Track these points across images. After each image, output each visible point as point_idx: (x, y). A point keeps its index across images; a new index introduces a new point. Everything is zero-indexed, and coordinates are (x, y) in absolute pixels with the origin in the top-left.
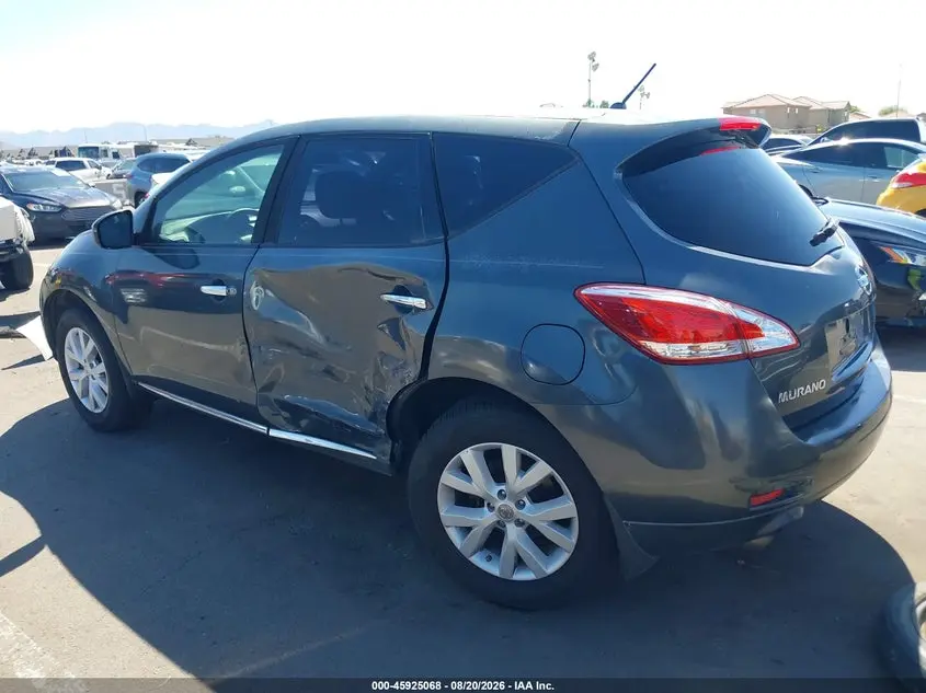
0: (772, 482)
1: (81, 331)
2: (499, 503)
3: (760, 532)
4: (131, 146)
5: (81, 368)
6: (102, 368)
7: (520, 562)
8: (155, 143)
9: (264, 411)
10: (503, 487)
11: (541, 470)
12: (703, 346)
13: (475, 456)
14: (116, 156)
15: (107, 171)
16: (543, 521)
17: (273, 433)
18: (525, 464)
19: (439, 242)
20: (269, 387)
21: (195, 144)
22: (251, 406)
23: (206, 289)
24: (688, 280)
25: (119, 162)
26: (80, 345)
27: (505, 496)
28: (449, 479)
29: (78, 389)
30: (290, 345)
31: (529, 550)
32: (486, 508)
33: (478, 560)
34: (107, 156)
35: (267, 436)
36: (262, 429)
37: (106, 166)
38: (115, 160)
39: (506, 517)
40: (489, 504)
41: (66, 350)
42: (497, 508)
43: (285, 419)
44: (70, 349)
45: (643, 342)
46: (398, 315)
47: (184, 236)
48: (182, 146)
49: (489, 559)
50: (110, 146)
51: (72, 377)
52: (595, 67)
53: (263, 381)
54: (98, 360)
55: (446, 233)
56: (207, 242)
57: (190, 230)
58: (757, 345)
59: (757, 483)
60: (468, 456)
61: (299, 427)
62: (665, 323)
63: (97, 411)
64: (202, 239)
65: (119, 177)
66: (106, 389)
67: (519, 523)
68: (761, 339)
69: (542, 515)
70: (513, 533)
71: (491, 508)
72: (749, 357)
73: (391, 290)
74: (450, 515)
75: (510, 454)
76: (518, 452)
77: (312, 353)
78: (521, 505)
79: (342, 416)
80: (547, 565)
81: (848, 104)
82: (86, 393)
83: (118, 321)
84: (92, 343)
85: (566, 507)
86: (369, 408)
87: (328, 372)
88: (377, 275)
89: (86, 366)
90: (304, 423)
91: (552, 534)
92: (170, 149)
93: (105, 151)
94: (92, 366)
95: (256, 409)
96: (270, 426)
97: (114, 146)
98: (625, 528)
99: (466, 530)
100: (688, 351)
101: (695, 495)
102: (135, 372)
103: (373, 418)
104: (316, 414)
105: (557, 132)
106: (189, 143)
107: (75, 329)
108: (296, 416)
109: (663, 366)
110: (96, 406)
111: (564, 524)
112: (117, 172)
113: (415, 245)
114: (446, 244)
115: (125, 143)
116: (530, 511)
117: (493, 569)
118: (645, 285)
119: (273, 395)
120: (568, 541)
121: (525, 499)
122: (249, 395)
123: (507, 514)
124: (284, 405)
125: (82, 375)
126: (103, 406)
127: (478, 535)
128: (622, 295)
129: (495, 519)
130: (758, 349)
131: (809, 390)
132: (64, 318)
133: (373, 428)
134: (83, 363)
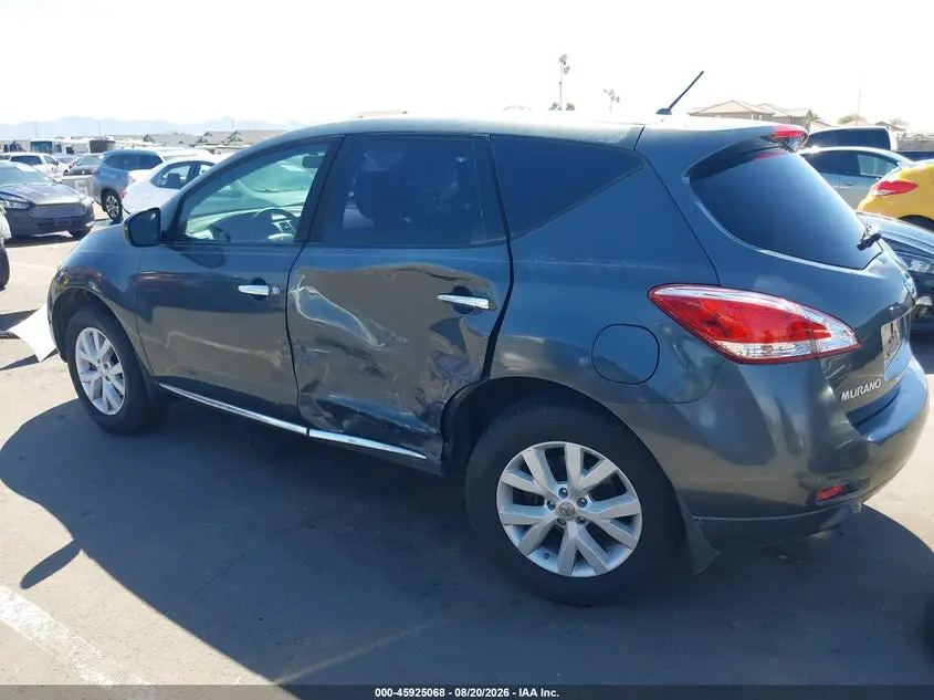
0: (829, 479)
1: (96, 332)
2: (560, 502)
3: (821, 527)
4: (86, 141)
5: (92, 368)
6: (118, 368)
7: (580, 559)
8: (113, 139)
9: (305, 411)
10: (565, 486)
11: (605, 468)
12: (776, 346)
13: (538, 455)
14: (70, 151)
15: (63, 167)
16: (607, 518)
17: (314, 434)
18: (589, 462)
19: (502, 243)
20: (311, 387)
21: (152, 141)
22: (290, 406)
23: (243, 289)
24: (760, 282)
25: (75, 158)
26: (93, 346)
27: (566, 494)
28: (509, 477)
29: (89, 391)
30: (338, 345)
31: (589, 547)
32: (545, 506)
33: (536, 558)
34: (60, 151)
35: (306, 438)
36: (302, 430)
37: (63, 161)
38: (70, 156)
39: (568, 515)
40: (549, 503)
41: (77, 349)
42: (557, 506)
43: (327, 419)
44: (83, 349)
45: (719, 342)
46: (457, 315)
47: (207, 234)
48: (140, 142)
49: (547, 556)
50: (64, 141)
51: (83, 377)
52: (566, 70)
53: (304, 382)
54: (114, 361)
55: (508, 235)
56: (234, 241)
57: (214, 228)
58: (824, 345)
59: (819, 480)
60: (531, 455)
61: (341, 427)
62: (741, 323)
63: (110, 413)
64: (229, 238)
65: (78, 173)
66: (122, 390)
67: (580, 521)
68: (828, 339)
69: (604, 513)
70: (574, 531)
71: (552, 507)
72: (817, 356)
73: (450, 290)
74: (508, 514)
75: (573, 453)
76: (582, 450)
77: (360, 353)
78: (582, 503)
79: (388, 415)
80: (607, 562)
81: (810, 112)
82: (99, 393)
83: (140, 319)
84: (108, 343)
85: (630, 504)
86: (421, 410)
87: (375, 371)
88: (434, 276)
89: (101, 367)
90: (346, 423)
91: (615, 531)
92: (128, 144)
93: (59, 146)
94: (106, 366)
95: (297, 408)
96: (310, 426)
97: (67, 141)
98: (695, 524)
99: (524, 528)
100: (760, 351)
101: (753, 492)
102: (158, 373)
103: (424, 417)
104: (362, 414)
105: (622, 137)
106: (146, 139)
107: (88, 330)
108: (338, 416)
109: (740, 366)
110: (110, 407)
111: (627, 521)
112: (76, 167)
113: (474, 246)
114: (509, 245)
115: (79, 138)
116: (591, 509)
117: (551, 566)
118: (719, 286)
119: (315, 396)
120: (630, 538)
121: (587, 497)
122: (289, 396)
123: (569, 513)
124: (326, 405)
125: (95, 376)
126: (117, 407)
127: (536, 534)
128: (695, 296)
129: (556, 517)
130: (825, 350)
131: (867, 389)
132: (77, 318)
133: (424, 428)
134: (95, 364)
